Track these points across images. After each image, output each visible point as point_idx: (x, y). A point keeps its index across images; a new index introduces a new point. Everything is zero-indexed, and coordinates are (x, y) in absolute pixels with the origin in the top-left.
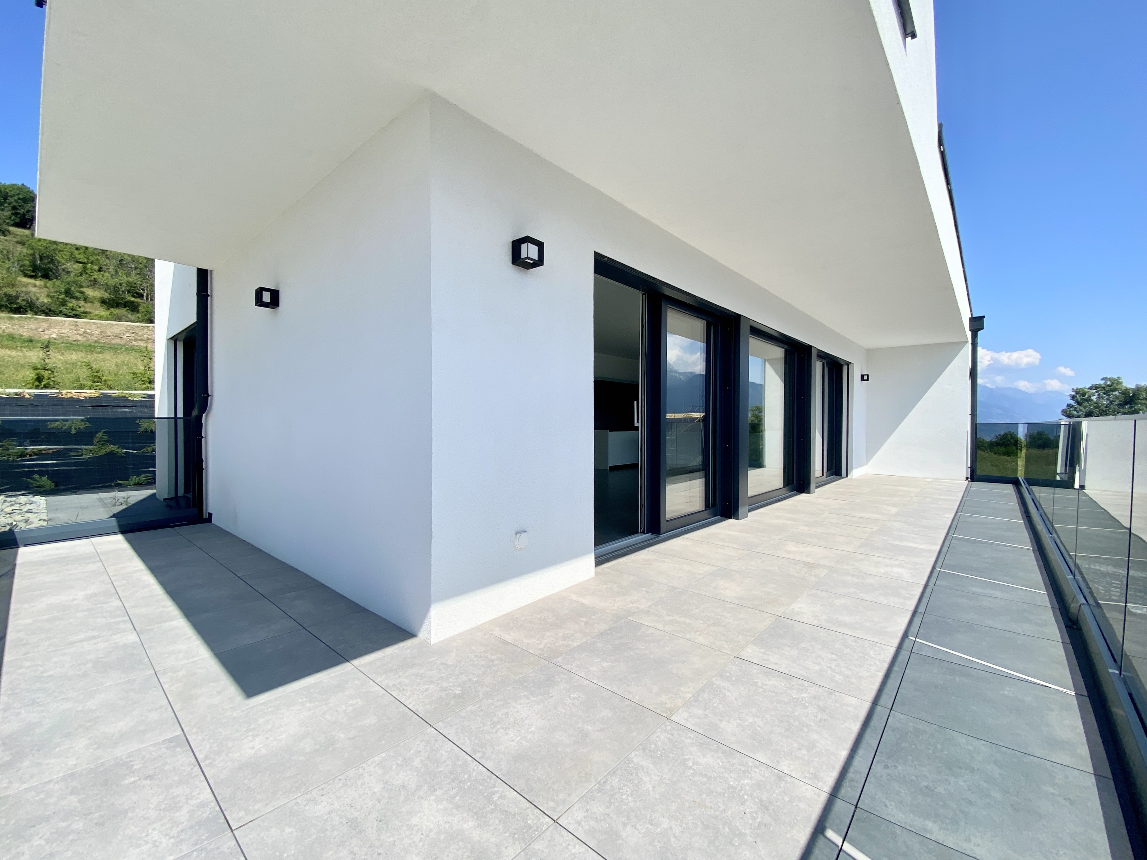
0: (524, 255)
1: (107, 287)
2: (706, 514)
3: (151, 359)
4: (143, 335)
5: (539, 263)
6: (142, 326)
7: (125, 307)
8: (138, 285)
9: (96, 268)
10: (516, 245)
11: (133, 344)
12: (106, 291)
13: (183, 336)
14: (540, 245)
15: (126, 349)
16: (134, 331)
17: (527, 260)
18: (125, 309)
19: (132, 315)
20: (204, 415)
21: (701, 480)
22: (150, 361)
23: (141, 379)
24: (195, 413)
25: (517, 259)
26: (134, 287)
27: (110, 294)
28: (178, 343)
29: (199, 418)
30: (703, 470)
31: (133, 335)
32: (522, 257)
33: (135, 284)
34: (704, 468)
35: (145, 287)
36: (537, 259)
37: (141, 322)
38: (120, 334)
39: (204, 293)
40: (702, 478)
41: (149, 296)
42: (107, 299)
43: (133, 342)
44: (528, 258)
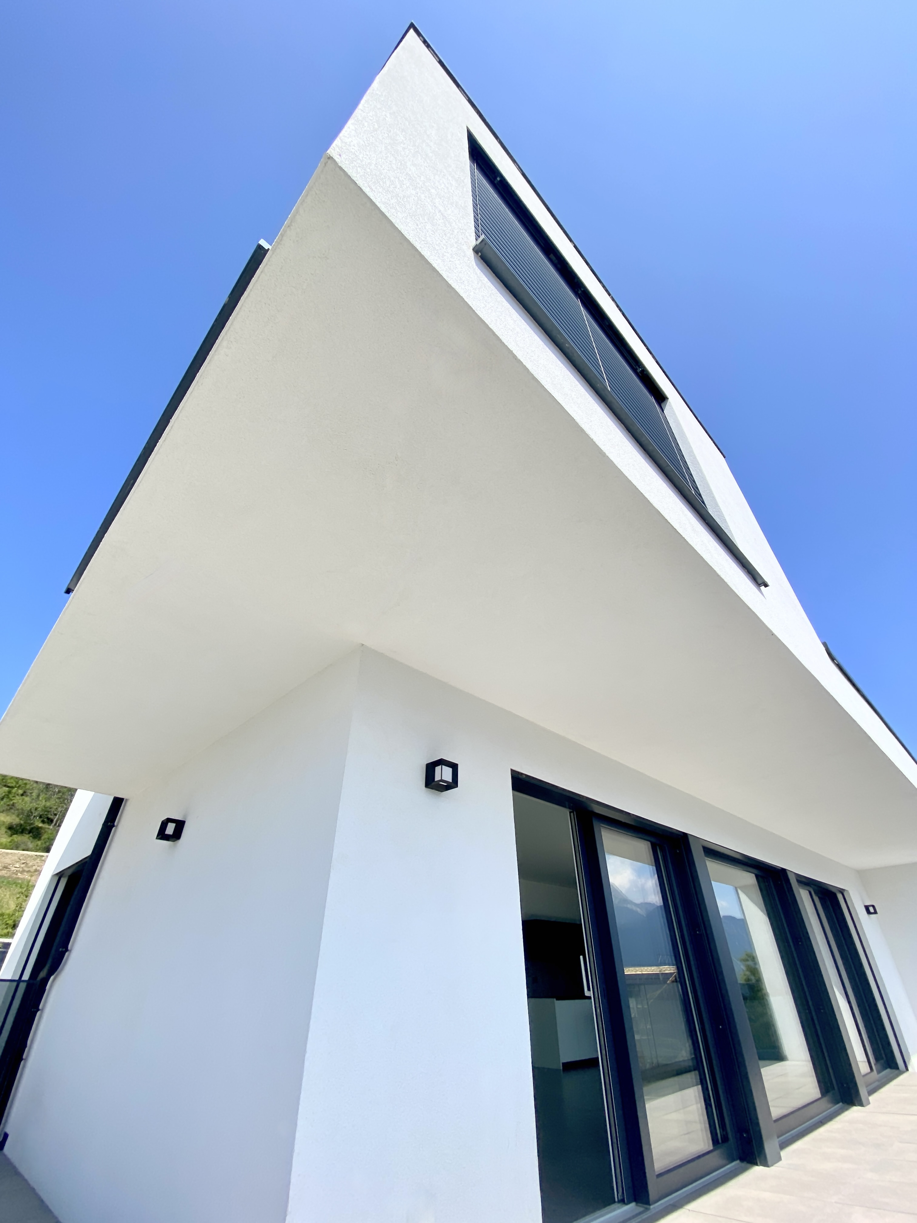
0: (437, 778)
1: (20, 813)
2: (716, 1158)
3: (27, 897)
4: (32, 866)
5: (453, 785)
6: (36, 856)
7: (29, 833)
8: (53, 810)
9: (21, 792)
10: (431, 768)
11: (17, 876)
12: (18, 816)
13: (70, 872)
14: (454, 767)
15: (8, 882)
16: (24, 862)
17: (441, 783)
18: (27, 836)
19: (32, 842)
20: (52, 978)
21: (696, 1088)
22: (25, 898)
23: (6, 921)
24: (43, 974)
25: (430, 782)
26: (48, 812)
27: (21, 819)
28: (62, 879)
29: (45, 981)
30: (695, 1070)
31: (23, 866)
32: (436, 780)
33: (51, 808)
34: (697, 1066)
35: (58, 812)
36: (451, 781)
37: (37, 851)
38: (10, 864)
39: (111, 823)
40: (697, 1085)
41: (59, 822)
42: (15, 824)
43: (19, 874)
44: (442, 780)
